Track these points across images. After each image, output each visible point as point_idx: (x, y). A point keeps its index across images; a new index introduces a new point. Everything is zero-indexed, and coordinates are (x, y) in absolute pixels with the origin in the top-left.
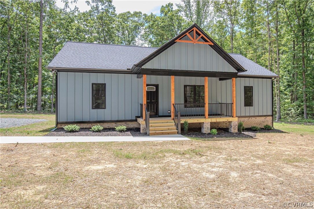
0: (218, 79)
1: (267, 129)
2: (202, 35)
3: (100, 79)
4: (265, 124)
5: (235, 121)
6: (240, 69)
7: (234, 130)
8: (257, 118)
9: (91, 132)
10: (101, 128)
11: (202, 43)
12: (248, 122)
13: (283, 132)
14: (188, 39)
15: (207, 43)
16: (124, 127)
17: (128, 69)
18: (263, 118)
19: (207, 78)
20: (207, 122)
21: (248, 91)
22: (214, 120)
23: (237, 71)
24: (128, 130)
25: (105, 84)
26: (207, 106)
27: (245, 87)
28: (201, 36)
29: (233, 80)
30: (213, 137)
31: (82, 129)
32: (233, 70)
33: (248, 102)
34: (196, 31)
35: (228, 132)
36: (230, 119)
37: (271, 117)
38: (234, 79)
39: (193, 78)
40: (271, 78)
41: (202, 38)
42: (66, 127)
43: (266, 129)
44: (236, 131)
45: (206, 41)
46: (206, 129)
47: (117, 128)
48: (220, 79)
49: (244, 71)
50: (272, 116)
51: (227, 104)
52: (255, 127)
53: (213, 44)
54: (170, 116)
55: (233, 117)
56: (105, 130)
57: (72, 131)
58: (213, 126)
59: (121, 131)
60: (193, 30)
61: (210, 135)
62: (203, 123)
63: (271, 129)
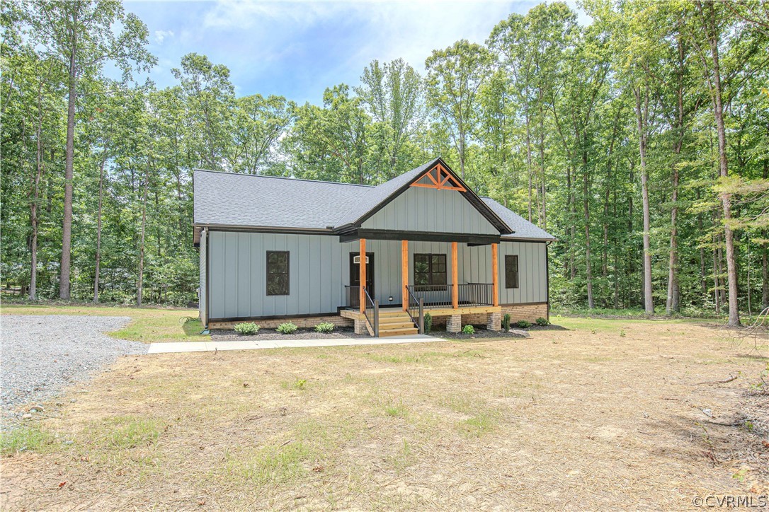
0: (465, 244)
1: (542, 324)
2: (450, 176)
3: (278, 243)
4: (537, 317)
5: (497, 312)
6: (504, 229)
7: (495, 326)
8: (518, 307)
9: (280, 334)
10: (295, 328)
11: (450, 188)
12: (517, 314)
13: (565, 329)
14: (428, 182)
15: (456, 189)
16: (330, 326)
17: (328, 228)
18: (533, 307)
19: (456, 243)
20: (456, 314)
21: (512, 264)
22: (467, 310)
23: (499, 233)
24: (336, 329)
25: (288, 253)
26: (456, 288)
27: (506, 257)
28: (447, 178)
29: (493, 246)
30: (469, 338)
31: (262, 330)
32: (493, 231)
33: (512, 280)
34: (441, 170)
35: (486, 329)
36: (490, 309)
37: (545, 306)
38: (496, 245)
39: (436, 244)
40: (545, 242)
41: (450, 180)
42: (239, 326)
43: (539, 325)
44: (499, 328)
45: (455, 185)
46: (455, 326)
47: (319, 328)
48: (469, 245)
49: (510, 233)
50: (547, 303)
51: (487, 285)
52: (523, 322)
53: (465, 191)
54: (400, 306)
55: (494, 305)
56: (300, 330)
57: (250, 333)
58: (465, 320)
59: (326, 331)
60: (436, 168)
61: (462, 335)
62: (451, 316)
63: (546, 325)
